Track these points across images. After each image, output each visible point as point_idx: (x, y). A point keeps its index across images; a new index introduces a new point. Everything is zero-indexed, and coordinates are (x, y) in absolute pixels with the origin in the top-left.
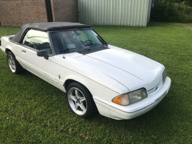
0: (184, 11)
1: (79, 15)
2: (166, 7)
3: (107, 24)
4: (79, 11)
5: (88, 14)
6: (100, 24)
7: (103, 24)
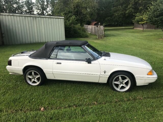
0: (81, 30)
1: (3, 36)
2: (71, 28)
3: (34, 42)
4: (3, 32)
5: (14, 34)
6: (27, 42)
7: (29, 42)
